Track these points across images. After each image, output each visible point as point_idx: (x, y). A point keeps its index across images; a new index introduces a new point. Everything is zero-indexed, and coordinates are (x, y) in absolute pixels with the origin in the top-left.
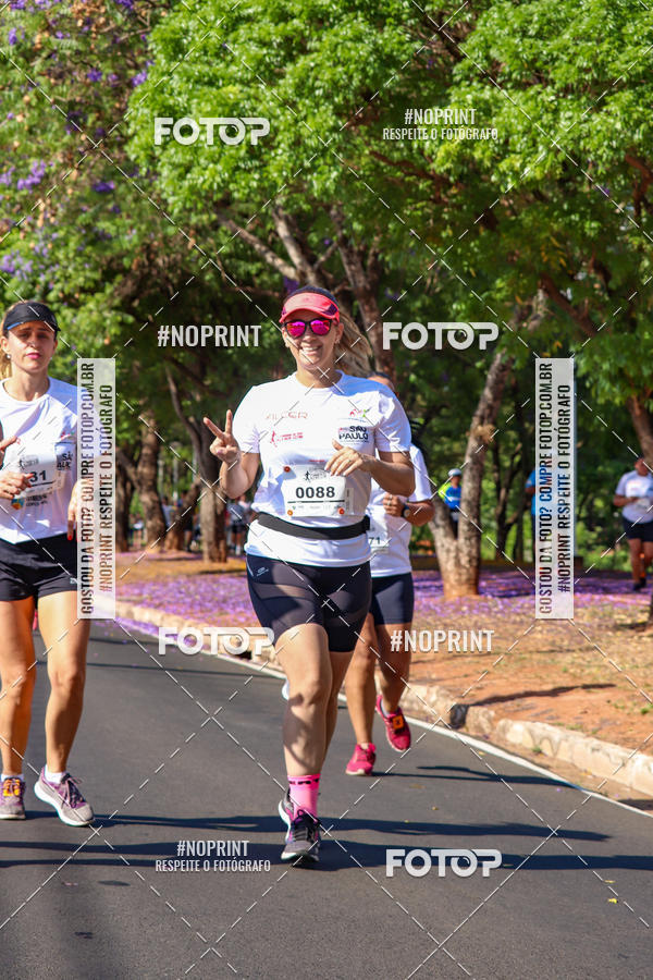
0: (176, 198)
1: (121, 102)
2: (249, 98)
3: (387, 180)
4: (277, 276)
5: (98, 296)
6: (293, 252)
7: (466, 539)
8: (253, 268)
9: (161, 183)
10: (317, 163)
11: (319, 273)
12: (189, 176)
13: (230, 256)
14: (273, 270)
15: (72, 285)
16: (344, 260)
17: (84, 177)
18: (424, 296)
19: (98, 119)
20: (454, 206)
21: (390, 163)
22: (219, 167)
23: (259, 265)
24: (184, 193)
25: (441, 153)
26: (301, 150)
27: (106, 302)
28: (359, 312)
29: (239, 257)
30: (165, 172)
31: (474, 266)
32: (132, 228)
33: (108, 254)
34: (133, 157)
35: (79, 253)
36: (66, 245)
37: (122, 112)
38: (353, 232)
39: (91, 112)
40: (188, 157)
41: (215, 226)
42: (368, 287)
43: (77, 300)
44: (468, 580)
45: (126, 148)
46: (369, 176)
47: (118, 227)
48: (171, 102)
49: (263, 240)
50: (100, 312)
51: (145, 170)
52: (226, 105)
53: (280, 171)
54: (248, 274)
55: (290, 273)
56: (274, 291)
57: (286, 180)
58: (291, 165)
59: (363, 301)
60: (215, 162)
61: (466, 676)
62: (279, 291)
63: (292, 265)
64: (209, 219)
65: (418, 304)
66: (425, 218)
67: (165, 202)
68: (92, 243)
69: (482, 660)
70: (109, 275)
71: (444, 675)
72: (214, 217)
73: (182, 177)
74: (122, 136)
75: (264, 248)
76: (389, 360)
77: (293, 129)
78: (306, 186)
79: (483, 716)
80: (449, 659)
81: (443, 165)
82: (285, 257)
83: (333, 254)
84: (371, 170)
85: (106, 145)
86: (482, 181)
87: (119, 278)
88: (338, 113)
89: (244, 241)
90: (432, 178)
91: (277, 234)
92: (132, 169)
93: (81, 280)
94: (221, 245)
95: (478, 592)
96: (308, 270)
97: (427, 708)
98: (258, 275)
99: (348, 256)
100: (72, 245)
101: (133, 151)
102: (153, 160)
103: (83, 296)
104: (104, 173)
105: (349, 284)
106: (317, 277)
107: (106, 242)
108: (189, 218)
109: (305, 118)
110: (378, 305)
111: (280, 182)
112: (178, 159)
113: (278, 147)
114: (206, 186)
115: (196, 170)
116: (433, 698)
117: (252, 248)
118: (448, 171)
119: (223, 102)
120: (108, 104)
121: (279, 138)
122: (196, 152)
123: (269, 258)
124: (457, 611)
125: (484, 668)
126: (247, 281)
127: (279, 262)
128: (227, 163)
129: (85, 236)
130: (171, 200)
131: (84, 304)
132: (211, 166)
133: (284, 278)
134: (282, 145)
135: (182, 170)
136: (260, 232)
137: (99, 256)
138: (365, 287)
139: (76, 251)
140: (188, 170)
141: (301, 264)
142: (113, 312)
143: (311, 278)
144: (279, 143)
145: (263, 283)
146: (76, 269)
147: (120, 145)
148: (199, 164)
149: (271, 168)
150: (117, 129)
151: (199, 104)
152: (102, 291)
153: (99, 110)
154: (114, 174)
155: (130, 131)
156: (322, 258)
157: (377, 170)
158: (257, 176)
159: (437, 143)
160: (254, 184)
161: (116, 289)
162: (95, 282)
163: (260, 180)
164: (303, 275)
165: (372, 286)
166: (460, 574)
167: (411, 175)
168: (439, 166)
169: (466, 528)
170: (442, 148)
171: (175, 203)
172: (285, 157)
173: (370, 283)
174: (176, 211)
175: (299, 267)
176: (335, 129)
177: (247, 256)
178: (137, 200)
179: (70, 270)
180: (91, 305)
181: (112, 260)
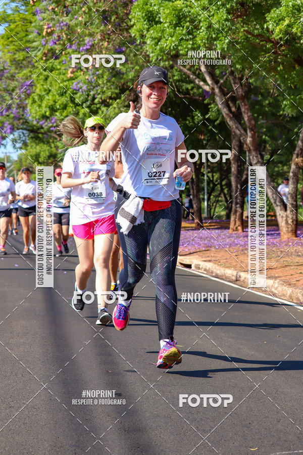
0: (154, 54)
1: (127, 10)
2: (187, 7)
3: (251, 44)
4: (201, 90)
5: (118, 100)
6: (208, 79)
7: (290, 211)
8: (189, 86)
9: (147, 47)
10: (219, 36)
11: (220, 88)
12: (159, 43)
13: (178, 81)
14: (199, 87)
15: (105, 96)
16: (232, 82)
17: (110, 46)
18: (269, 98)
19: (117, 18)
20: (283, 55)
21: (253, 35)
22: (174, 39)
23: (192, 85)
24: (157, 52)
25: (277, 30)
26: (212, 30)
27: (121, 103)
28: (239, 106)
29: (183, 81)
30: (148, 42)
31: (293, 83)
32: (133, 69)
33: (122, 81)
34: (133, 35)
35: (108, 81)
36: (103, 77)
37: (127, 14)
38: (237, 69)
39: (113, 15)
40: (159, 35)
41: (172, 67)
42: (244, 94)
43: (108, 103)
44: (292, 230)
45: (130, 31)
46: (243, 42)
47: (127, 69)
48: (151, 9)
49: (194, 73)
50: (119, 108)
51: (139, 41)
52: (177, 10)
53: (202, 40)
54: (187, 89)
55: (207, 88)
56: (199, 97)
57: (205, 44)
58: (206, 37)
59: (241, 101)
60: (172, 37)
61: (291, 275)
62: (201, 97)
63: (208, 84)
64: (169, 64)
65: (267, 102)
66: (270, 61)
67: (148, 56)
68: (115, 76)
69: (299, 267)
70: (123, 91)
71: (281, 275)
72: (171, 63)
73: (157, 44)
74: (128, 26)
75: (194, 77)
76: (253, 128)
77: (208, 20)
78: (214, 47)
79: (300, 293)
80: (283, 267)
81: (278, 35)
82: (205, 81)
83: (226, 79)
84: (244, 39)
85: (120, 30)
86: (297, 43)
87: (127, 92)
88: (228, 12)
89: (185, 74)
90: (273, 42)
91: (201, 70)
92: (132, 41)
93: (110, 93)
94: (174, 76)
95: (296, 236)
96: (216, 86)
97: (273, 290)
98: (192, 89)
99: (233, 80)
100: (105, 77)
101: (133, 32)
102: (142, 36)
103: (111, 101)
104: (119, 43)
105: (234, 93)
106: (219, 90)
107: (121, 76)
108: (159, 64)
109: (213, 15)
110: (248, 102)
111: (202, 44)
112: (155, 35)
113: (201, 28)
114: (168, 48)
115: (163, 40)
116: (276, 285)
117: (189, 77)
118: (281, 39)
119: (175, 9)
120: (121, 11)
121: (201, 24)
122: (163, 32)
123: (197, 81)
124: (286, 245)
125: (300, 271)
126: (187, 92)
127: (201, 83)
128: (177, 37)
129: (111, 73)
130: (151, 55)
131: (112, 105)
132: (170, 38)
133: (204, 91)
134: (203, 28)
135: (156, 40)
136: (193, 69)
137: (118, 82)
138: (242, 94)
139: (107, 80)
140: (159, 41)
141: (212, 84)
142: (125, 108)
143: (217, 91)
144: (201, 27)
145: (194, 93)
146: (107, 88)
147: (127, 30)
148: (164, 37)
149: (197, 39)
150: (125, 23)
151: (164, 10)
152: (120, 98)
153: (117, 14)
154: (124, 44)
155: (132, 23)
156: (222, 81)
157: (247, 39)
158: (191, 42)
159: (275, 25)
160: (190, 46)
161: (126, 98)
162: (116, 94)
163: (193, 44)
164: (213, 89)
165: (245, 94)
166: (288, 228)
167: (262, 41)
168: (277, 35)
169: (290, 206)
170: (278, 28)
171: (153, 57)
172: (204, 33)
173: (244, 92)
174: (154, 60)
175: (211, 85)
176: (227, 20)
177: (187, 81)
178: (135, 55)
179: (105, 89)
180: (115, 105)
181: (124, 84)
